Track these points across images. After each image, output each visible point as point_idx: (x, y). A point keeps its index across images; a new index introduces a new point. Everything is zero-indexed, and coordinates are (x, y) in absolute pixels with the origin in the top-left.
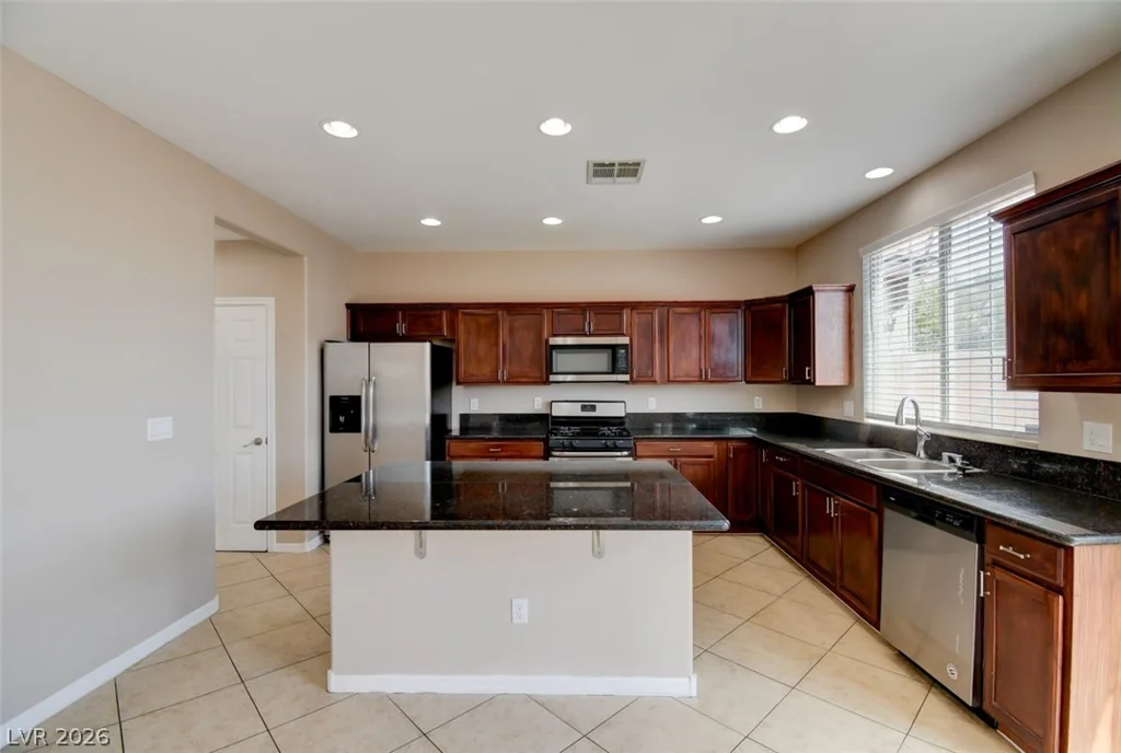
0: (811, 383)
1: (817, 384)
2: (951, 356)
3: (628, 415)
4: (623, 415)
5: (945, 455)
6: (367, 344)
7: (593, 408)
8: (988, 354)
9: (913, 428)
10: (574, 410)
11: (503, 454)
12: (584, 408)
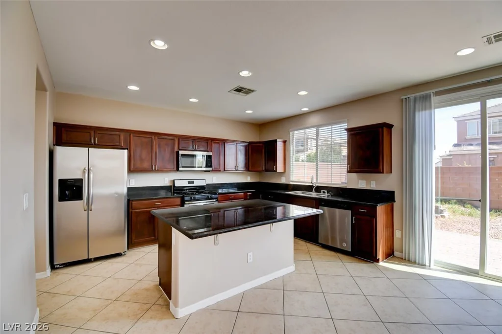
0: (276, 171)
1: (278, 171)
2: (319, 164)
3: (207, 184)
4: (205, 185)
5: (322, 191)
6: (87, 148)
7: (193, 183)
8: (330, 164)
9: (312, 184)
10: (185, 184)
11: (162, 205)
12: (189, 183)
